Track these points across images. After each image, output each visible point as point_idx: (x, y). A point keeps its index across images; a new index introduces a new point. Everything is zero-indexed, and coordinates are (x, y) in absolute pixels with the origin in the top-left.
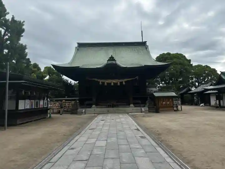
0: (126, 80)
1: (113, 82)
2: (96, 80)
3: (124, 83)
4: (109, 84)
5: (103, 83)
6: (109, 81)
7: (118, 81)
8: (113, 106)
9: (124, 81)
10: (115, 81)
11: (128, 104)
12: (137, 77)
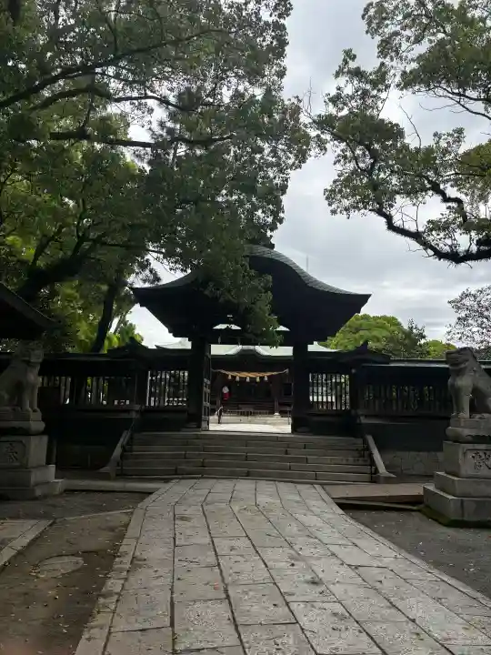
0: (269, 374)
1: (248, 376)
2: (223, 371)
3: (266, 379)
4: (243, 379)
5: (234, 377)
6: (244, 374)
7: (257, 376)
8: (248, 414)
9: (266, 375)
10: (252, 375)
11: (272, 413)
12: (287, 370)
